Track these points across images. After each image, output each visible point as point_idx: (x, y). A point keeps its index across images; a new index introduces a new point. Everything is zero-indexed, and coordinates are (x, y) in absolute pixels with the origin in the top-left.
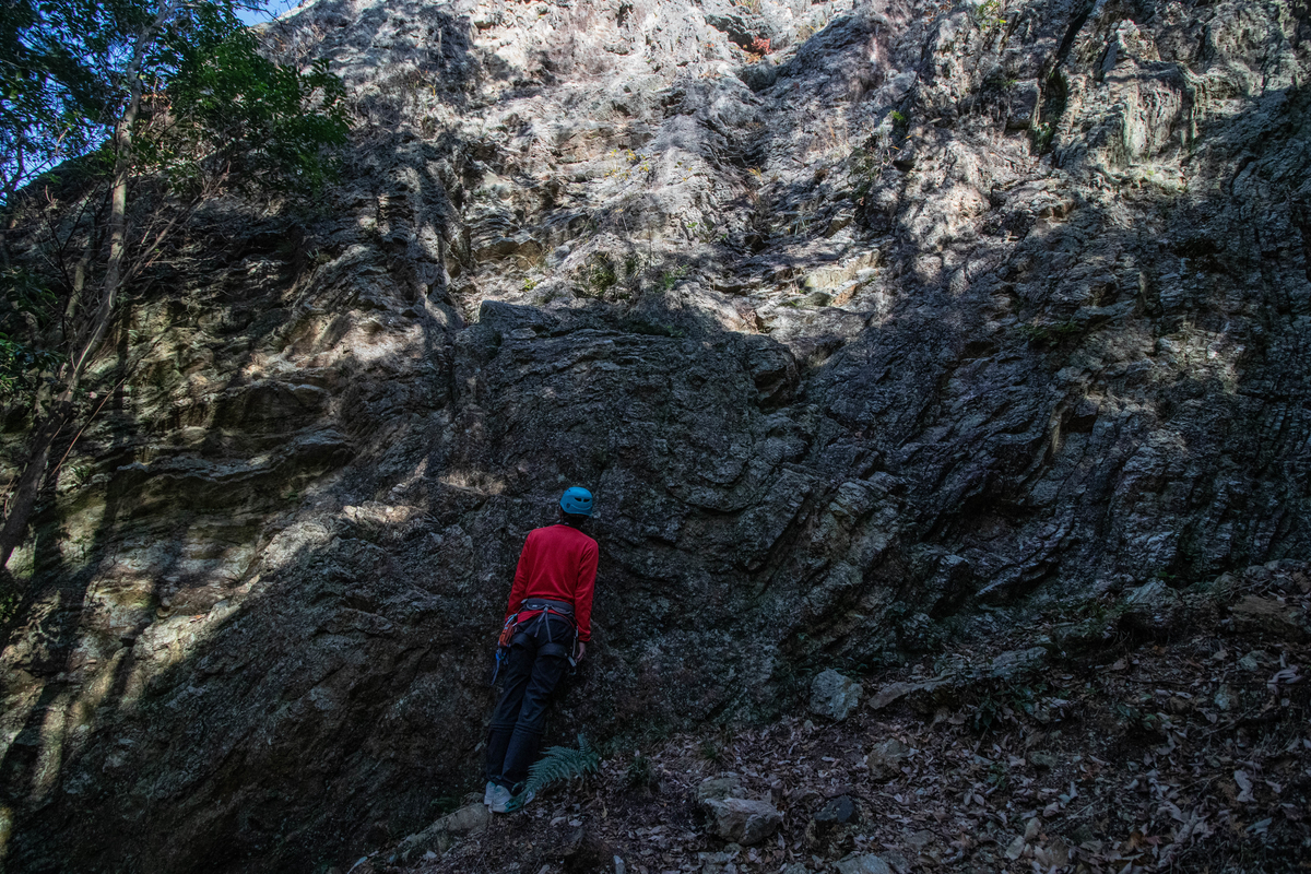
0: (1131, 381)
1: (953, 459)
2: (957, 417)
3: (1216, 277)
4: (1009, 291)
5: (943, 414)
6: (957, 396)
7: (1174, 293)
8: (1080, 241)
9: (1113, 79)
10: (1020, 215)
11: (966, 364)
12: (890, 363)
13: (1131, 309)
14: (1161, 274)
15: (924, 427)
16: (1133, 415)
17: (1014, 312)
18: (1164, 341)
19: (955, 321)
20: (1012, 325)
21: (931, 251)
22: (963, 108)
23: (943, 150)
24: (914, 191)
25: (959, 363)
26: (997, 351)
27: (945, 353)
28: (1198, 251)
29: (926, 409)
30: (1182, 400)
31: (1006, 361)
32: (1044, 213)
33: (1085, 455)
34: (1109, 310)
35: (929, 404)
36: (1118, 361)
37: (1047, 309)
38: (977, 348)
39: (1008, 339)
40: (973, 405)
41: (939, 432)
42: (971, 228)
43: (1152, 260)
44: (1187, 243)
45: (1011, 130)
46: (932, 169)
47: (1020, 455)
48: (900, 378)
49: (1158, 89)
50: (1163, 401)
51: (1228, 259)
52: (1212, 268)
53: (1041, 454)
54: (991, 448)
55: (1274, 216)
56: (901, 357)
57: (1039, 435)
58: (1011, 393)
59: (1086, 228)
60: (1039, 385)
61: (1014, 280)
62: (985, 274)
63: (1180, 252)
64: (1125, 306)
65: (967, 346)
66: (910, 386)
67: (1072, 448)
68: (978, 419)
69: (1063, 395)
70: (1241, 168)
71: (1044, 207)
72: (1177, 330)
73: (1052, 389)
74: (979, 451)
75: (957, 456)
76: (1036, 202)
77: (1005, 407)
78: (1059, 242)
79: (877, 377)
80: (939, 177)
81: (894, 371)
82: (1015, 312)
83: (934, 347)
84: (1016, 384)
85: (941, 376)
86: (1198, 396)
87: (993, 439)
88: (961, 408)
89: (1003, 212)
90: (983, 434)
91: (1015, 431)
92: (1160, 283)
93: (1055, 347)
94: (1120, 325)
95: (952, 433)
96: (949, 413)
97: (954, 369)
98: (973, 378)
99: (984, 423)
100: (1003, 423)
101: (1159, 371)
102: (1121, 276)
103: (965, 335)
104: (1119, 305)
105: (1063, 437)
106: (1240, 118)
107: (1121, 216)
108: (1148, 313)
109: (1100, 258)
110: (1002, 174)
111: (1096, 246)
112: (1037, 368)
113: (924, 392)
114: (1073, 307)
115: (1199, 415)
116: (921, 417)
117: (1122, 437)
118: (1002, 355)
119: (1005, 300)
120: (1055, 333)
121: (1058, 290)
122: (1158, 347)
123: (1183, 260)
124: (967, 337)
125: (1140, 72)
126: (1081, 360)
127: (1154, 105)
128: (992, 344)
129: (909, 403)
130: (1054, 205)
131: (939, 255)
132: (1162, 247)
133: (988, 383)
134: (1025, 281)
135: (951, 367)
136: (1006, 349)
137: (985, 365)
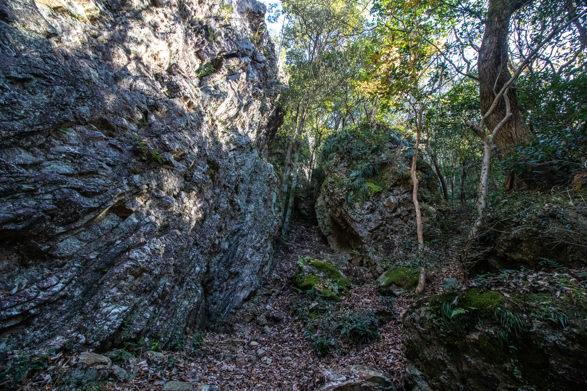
0: (162, 204)
1: (19, 188)
2: (52, 157)
3: (210, 181)
4: (146, 114)
5: (41, 146)
6: (65, 142)
7: (199, 176)
8: (187, 124)
9: (230, 83)
10: (177, 88)
11: (90, 128)
12: (36, 75)
13: (183, 170)
14: (199, 165)
15: (16, 144)
16: (151, 222)
17: (138, 125)
18: (183, 194)
19: (110, 100)
20: (133, 131)
21: (128, 52)
22: (192, 23)
23: (173, 22)
24: (148, 18)
25: (86, 124)
26: (113, 137)
27: (84, 110)
28: (214, 166)
29: (32, 133)
30: (174, 228)
31: (114, 147)
32: (186, 98)
33: (111, 232)
34: (174, 162)
35: (39, 131)
36: (162, 190)
37: (154, 139)
38: (104, 125)
39: (124, 136)
40: (72, 157)
41: (25, 157)
42: (152, 67)
43: (200, 157)
44: (213, 161)
45: (198, 55)
46: (162, 21)
47: (75, 212)
48: (34, 93)
49: (236, 102)
50: (166, 223)
51: (218, 178)
52: (212, 177)
53: (87, 218)
54: (58, 197)
55: (233, 174)
56: (49, 81)
57: (97, 205)
58: (102, 167)
59: (192, 121)
60: (119, 174)
61: (152, 111)
62: (142, 93)
63: (209, 162)
64: (182, 166)
65: (101, 119)
66: (37, 107)
67: (107, 223)
68: (66, 168)
69: (128, 189)
70: (233, 150)
71: (189, 95)
72: (189, 192)
73: (125, 182)
74: (47, 193)
75: (25, 187)
76: (187, 90)
77: (93, 173)
78: (181, 115)
79: (13, 74)
80: (162, 29)
81: (33, 83)
82: (139, 127)
83: (80, 99)
84: (108, 164)
85: (66, 121)
86: (181, 230)
87: (66, 191)
88: (61, 153)
89: (171, 78)
90: (62, 182)
91: (85, 194)
92: (196, 168)
93: (144, 161)
94: (175, 174)
95: (36, 166)
96: (48, 150)
97: (79, 124)
98: (87, 140)
99: (68, 175)
100: (81, 183)
101: (175, 207)
102: (189, 153)
103: (106, 112)
104: (180, 165)
105: (107, 215)
106: (240, 135)
107: (205, 131)
108: (185, 177)
109: (190, 139)
110: (183, 65)
111: (191, 132)
112: (126, 164)
113: (43, 120)
114: (167, 149)
115: (176, 240)
116: (21, 135)
117: (139, 232)
118: (114, 141)
119: (140, 116)
120: (149, 155)
121: (167, 136)
122: (179, 194)
123: (207, 166)
124: (106, 114)
125: (236, 92)
126: (149, 177)
127: (231, 106)
128: (114, 130)
129: (22, 118)
130: (192, 100)
131: (129, 59)
132: (206, 155)
133: (93, 151)
134: (157, 117)
135: (79, 120)
136: (119, 140)
137: (101, 139)
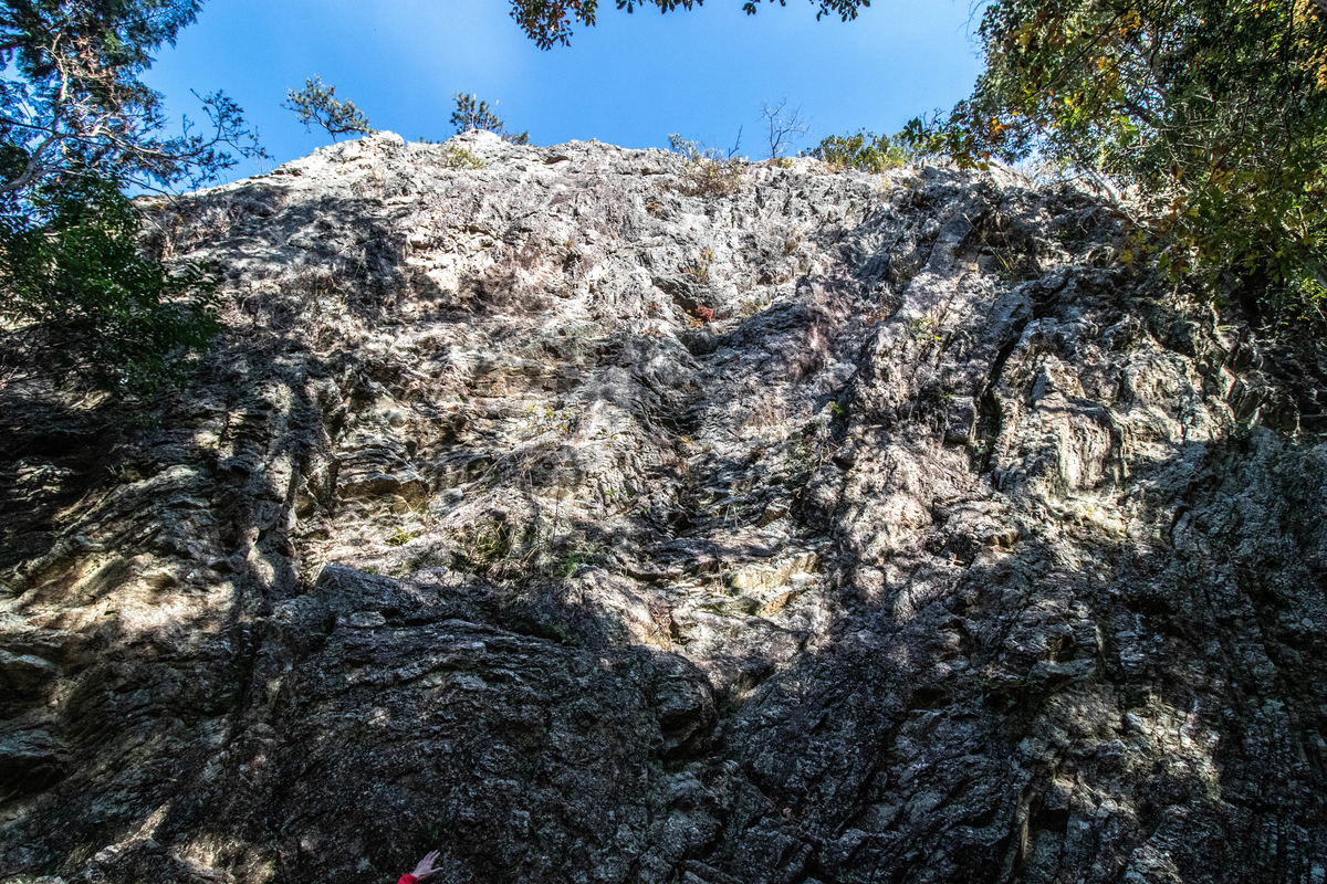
0: (1103, 767)
1: (904, 861)
2: (907, 793)
3: (1174, 641)
4: (958, 626)
5: (890, 786)
6: (906, 762)
7: (1134, 657)
8: (1028, 578)
9: (1042, 407)
10: (964, 538)
11: (915, 717)
12: (826, 705)
13: (1091, 670)
14: (1117, 630)
15: (868, 803)
16: (1112, 815)
17: (964, 653)
18: (1132, 716)
19: (902, 657)
20: (963, 671)
21: (872, 562)
22: (902, 413)
23: (883, 453)
24: (854, 492)
25: (907, 715)
26: (948, 702)
27: (891, 700)
28: (1151, 606)
29: (871, 778)
30: (1166, 805)
31: (960, 718)
32: (989, 541)
33: (1062, 867)
34: (1067, 668)
35: (875, 770)
36: (1085, 737)
37: (1002, 657)
38: (928, 697)
39: (961, 688)
40: (927, 777)
41: (885, 812)
42: (913, 543)
43: (1106, 612)
44: (1140, 598)
45: (951, 442)
46: (872, 471)
47: (985, 861)
48: (839, 728)
49: (1088, 424)
50: (1142, 800)
51: (1184, 623)
52: (1169, 631)
53: (1009, 859)
54: (950, 848)
55: (1221, 579)
56: (839, 698)
57: (1005, 832)
58: (968, 765)
59: (1033, 563)
60: (999, 757)
61: (963, 614)
62: (931, 600)
63: (1134, 606)
64: (1083, 665)
65: (915, 693)
66: (850, 742)
67: (1045, 853)
68: (931, 799)
69: (1028, 777)
70: (1178, 517)
71: (988, 534)
72: (1144, 704)
73: (1016, 765)
74: (935, 850)
75: (909, 855)
76: (980, 527)
77: (963, 785)
78: (1007, 576)
79: (812, 724)
80: (879, 480)
81: (832, 717)
82: (967, 654)
83: (879, 691)
84: (974, 752)
85: (886, 732)
86: (1183, 801)
87: (951, 833)
88: (911, 781)
89: (946, 530)
90: (940, 823)
91: (980, 822)
92: (1118, 641)
93: (1014, 708)
94: (1082, 689)
95: (902, 816)
96: (898, 786)
97: (902, 722)
98: (923, 737)
99: (939, 807)
100: (962, 810)
101: (1134, 760)
102: (1075, 627)
103: (913, 678)
104: (1079, 663)
105: (1034, 838)
106: (1167, 464)
107: (1070, 557)
108: (1110, 676)
109: (1052, 603)
110: (944, 488)
111: (1046, 587)
112: (995, 733)
113: (867, 753)
114: (1029, 660)
115: (1186, 831)
116: (864, 788)
117: (1103, 848)
118: (955, 708)
119: (955, 638)
120: (1014, 691)
121: (1012, 637)
122: (1125, 721)
123: (1137, 616)
124: (915, 681)
125: (1069, 405)
126: (1045, 729)
127: (1085, 439)
128: (943, 693)
129: (850, 768)
130: (999, 534)
131: (881, 569)
132: (1113, 597)
133: (941, 747)
134: (975, 617)
135: (898, 719)
136: (959, 701)
137: (937, 720)
